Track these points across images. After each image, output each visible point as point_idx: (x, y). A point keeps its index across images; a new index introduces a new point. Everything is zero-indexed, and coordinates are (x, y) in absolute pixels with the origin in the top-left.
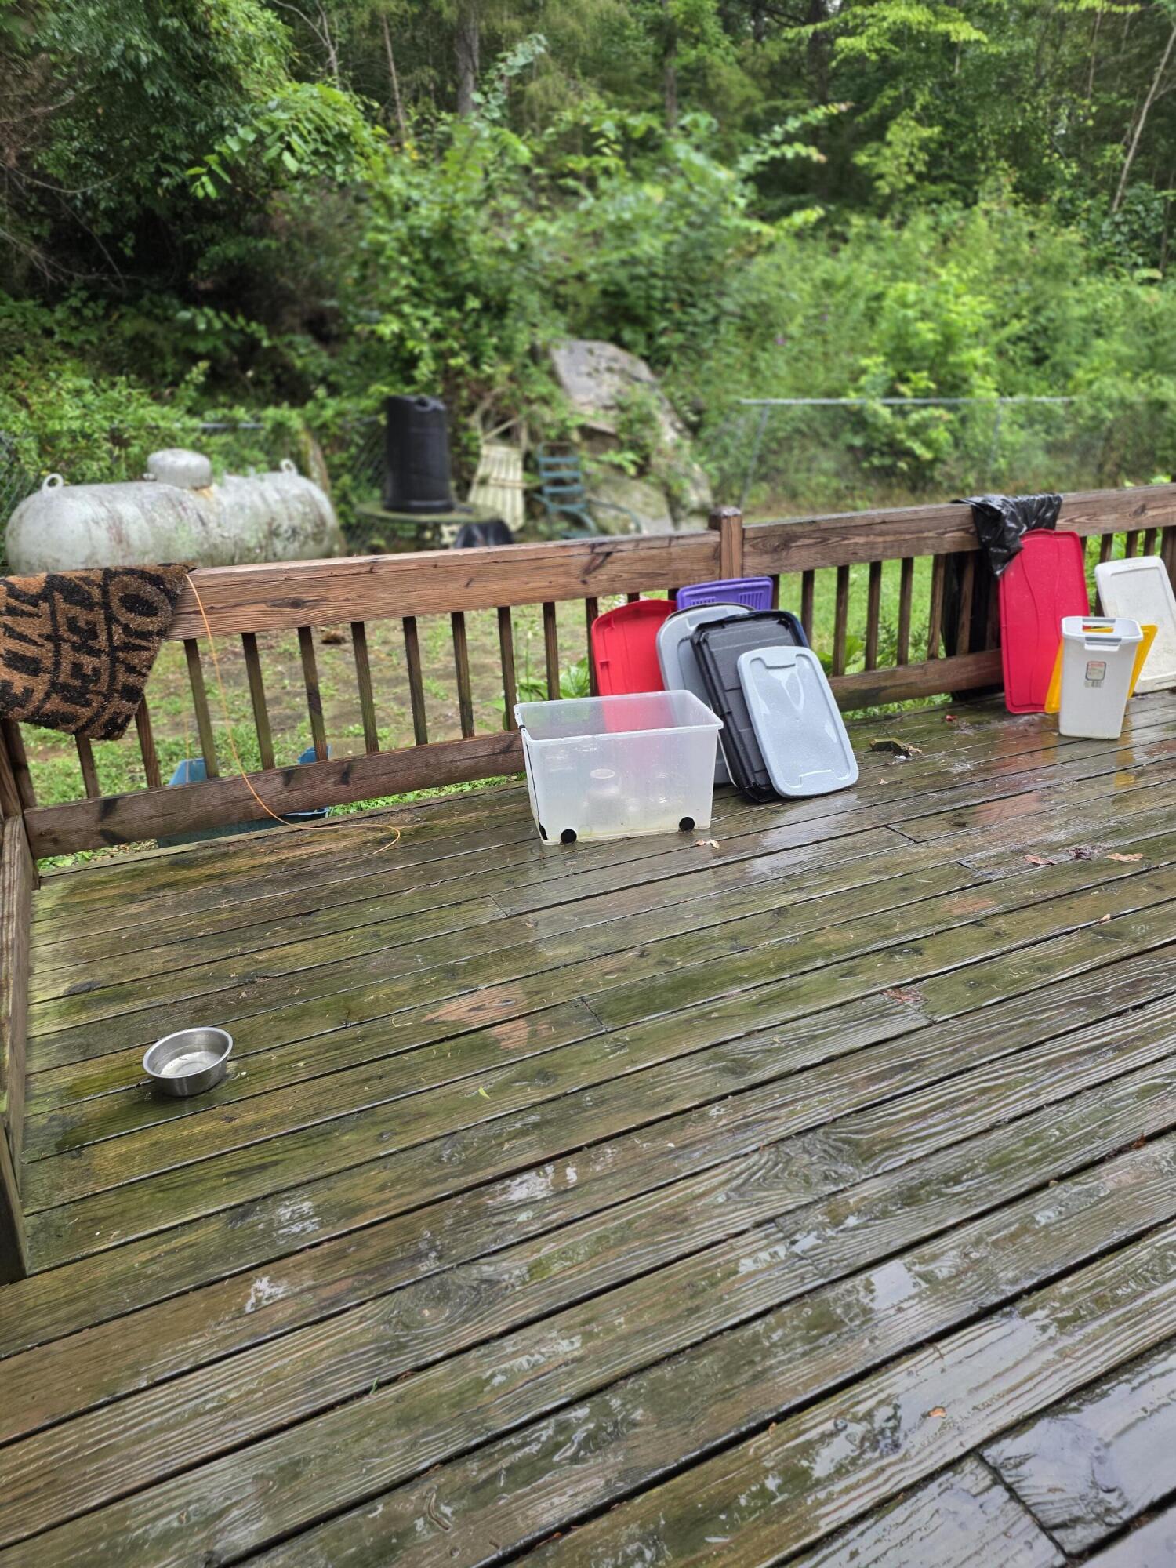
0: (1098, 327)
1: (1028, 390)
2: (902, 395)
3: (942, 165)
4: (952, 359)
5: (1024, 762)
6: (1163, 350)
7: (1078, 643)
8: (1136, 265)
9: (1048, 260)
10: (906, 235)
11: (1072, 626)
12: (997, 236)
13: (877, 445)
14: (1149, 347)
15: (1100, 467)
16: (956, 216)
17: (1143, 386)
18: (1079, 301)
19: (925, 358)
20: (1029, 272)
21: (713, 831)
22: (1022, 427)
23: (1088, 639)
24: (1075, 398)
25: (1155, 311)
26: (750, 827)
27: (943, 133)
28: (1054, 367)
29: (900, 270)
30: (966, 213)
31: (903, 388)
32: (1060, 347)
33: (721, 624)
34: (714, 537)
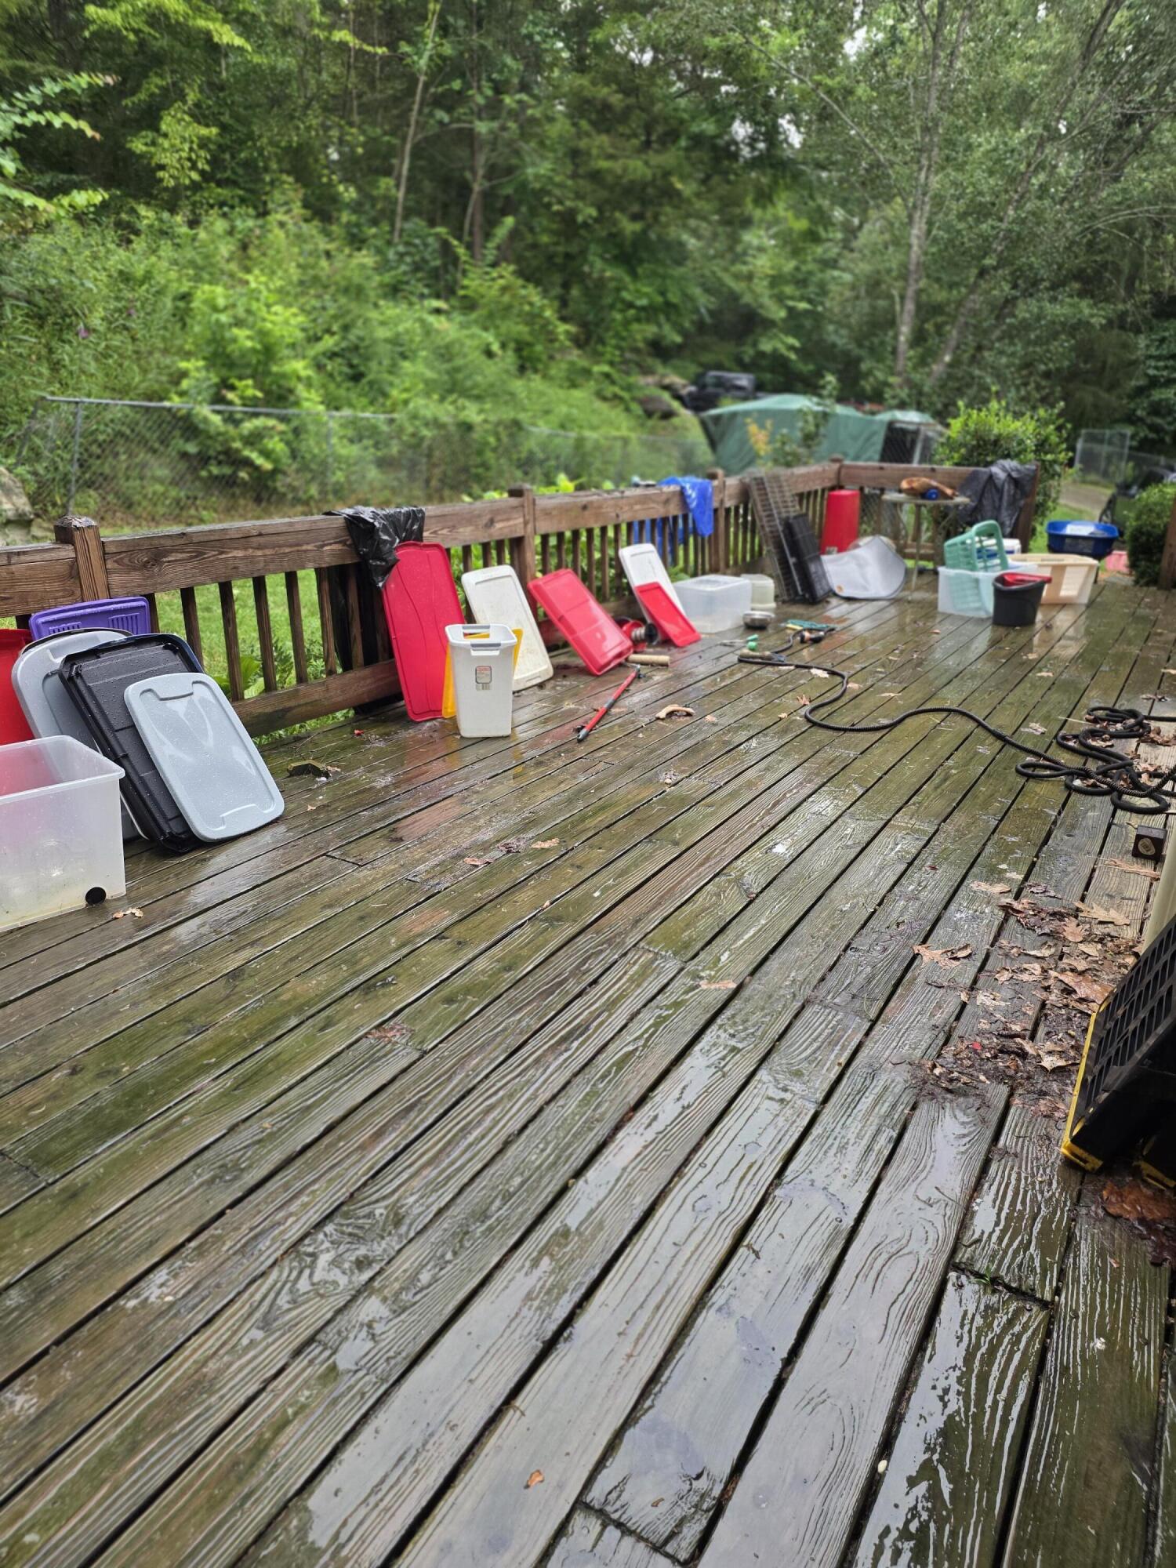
0: (402, 351)
1: (351, 405)
2: (230, 403)
3: (225, 169)
4: (275, 369)
5: (438, 767)
6: (460, 376)
7: (465, 650)
8: (422, 296)
9: (349, 279)
10: (202, 235)
11: (455, 633)
12: (296, 250)
13: (212, 453)
14: (448, 372)
15: (428, 481)
16: (250, 223)
17: (451, 408)
18: (383, 323)
19: (248, 365)
20: (333, 289)
21: (130, 898)
22: (351, 441)
23: (473, 646)
24: (395, 416)
25: (448, 340)
26: (172, 884)
27: (220, 135)
28: (371, 384)
29: (204, 269)
30: (260, 222)
31: (230, 396)
32: (373, 365)
33: (94, 653)
34: (67, 552)
